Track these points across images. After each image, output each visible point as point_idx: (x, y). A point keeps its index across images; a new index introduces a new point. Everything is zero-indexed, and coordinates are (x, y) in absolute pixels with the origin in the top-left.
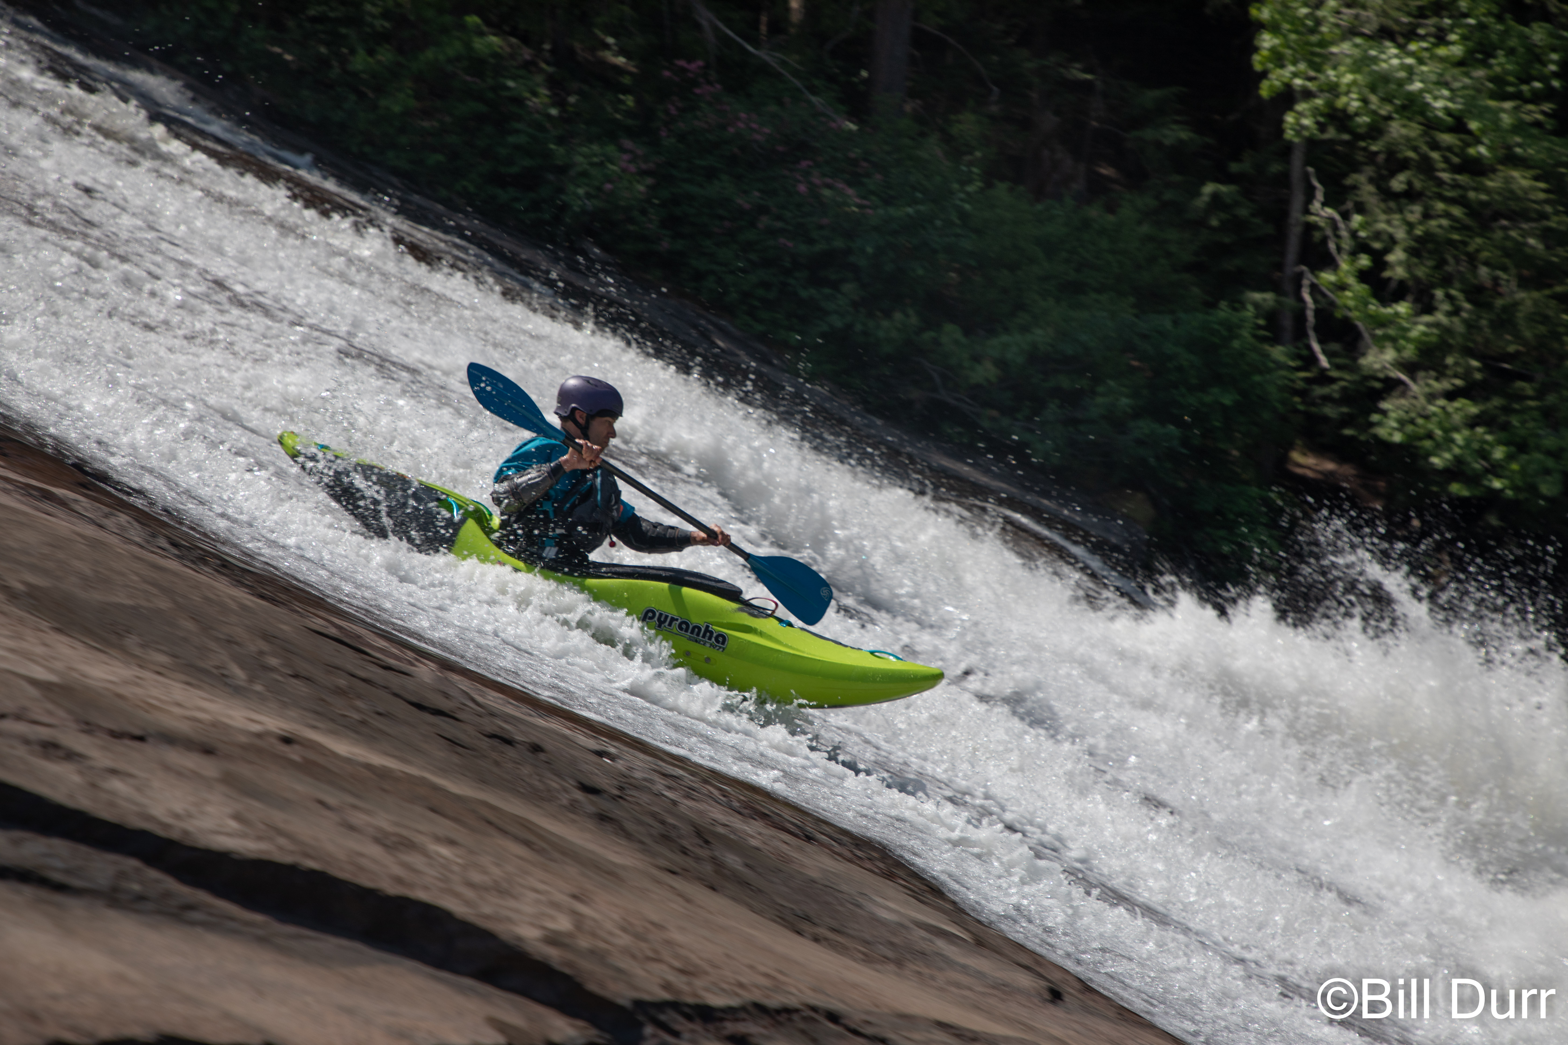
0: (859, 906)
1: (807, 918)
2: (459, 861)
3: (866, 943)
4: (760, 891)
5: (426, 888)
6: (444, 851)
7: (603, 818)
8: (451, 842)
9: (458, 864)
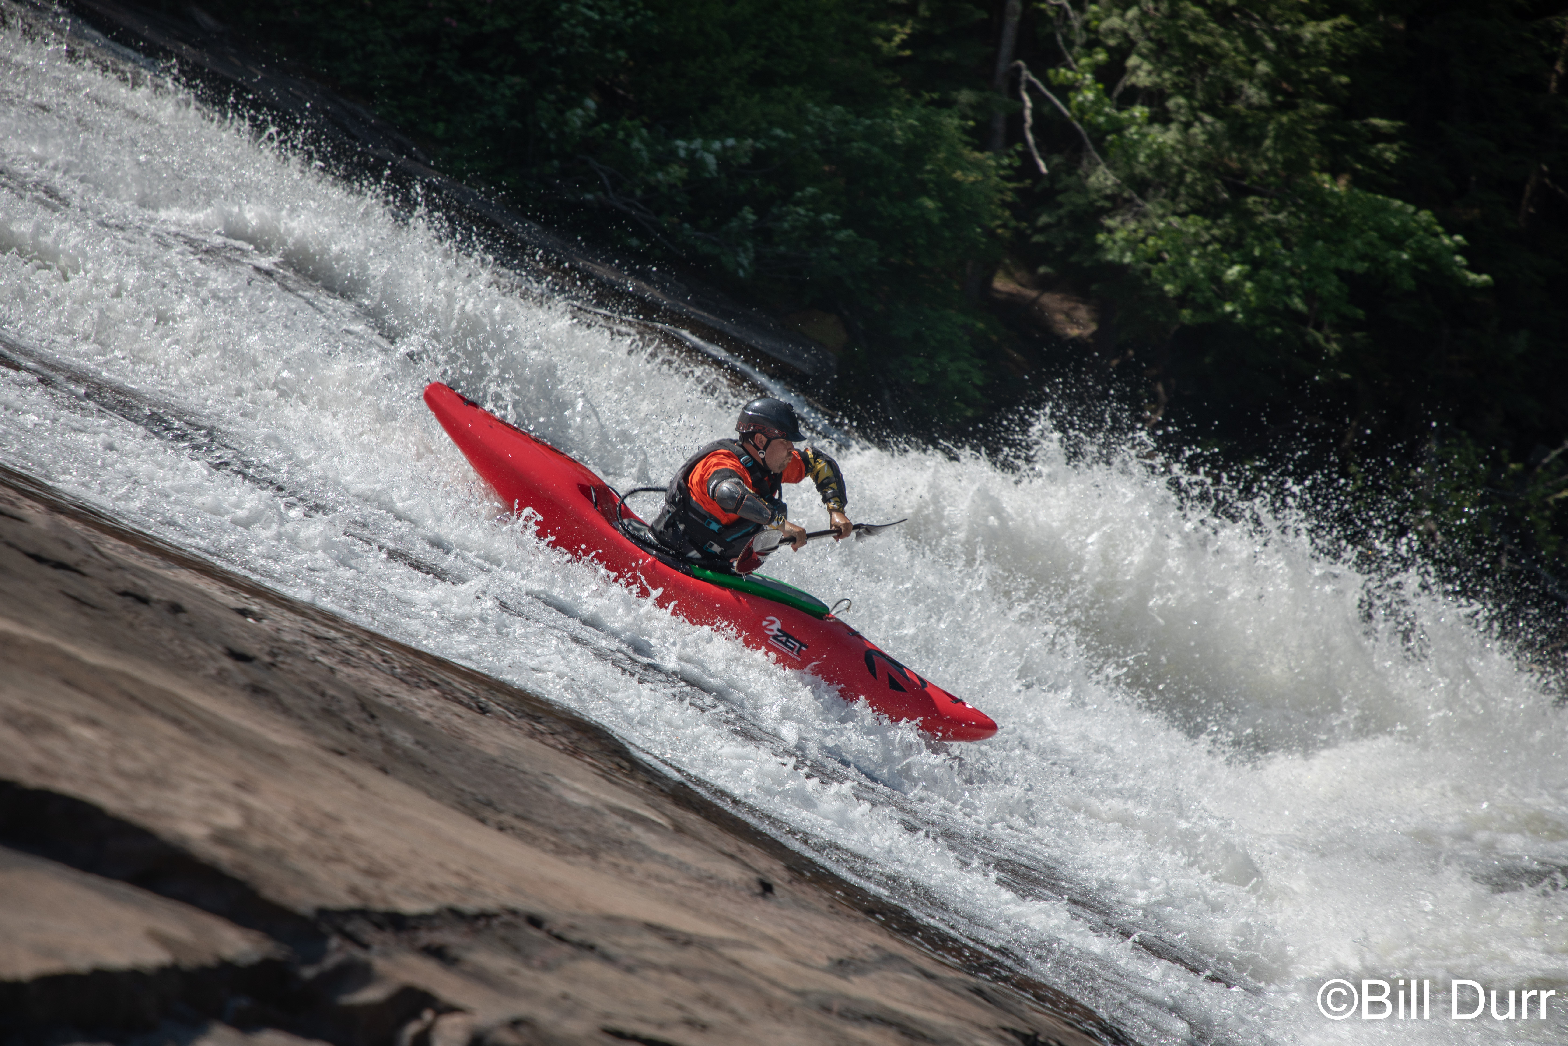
0: (546, 789)
1: (489, 804)
3: (556, 831)
4: (435, 772)
6: (86, 733)
7: (256, 690)
8: (94, 722)
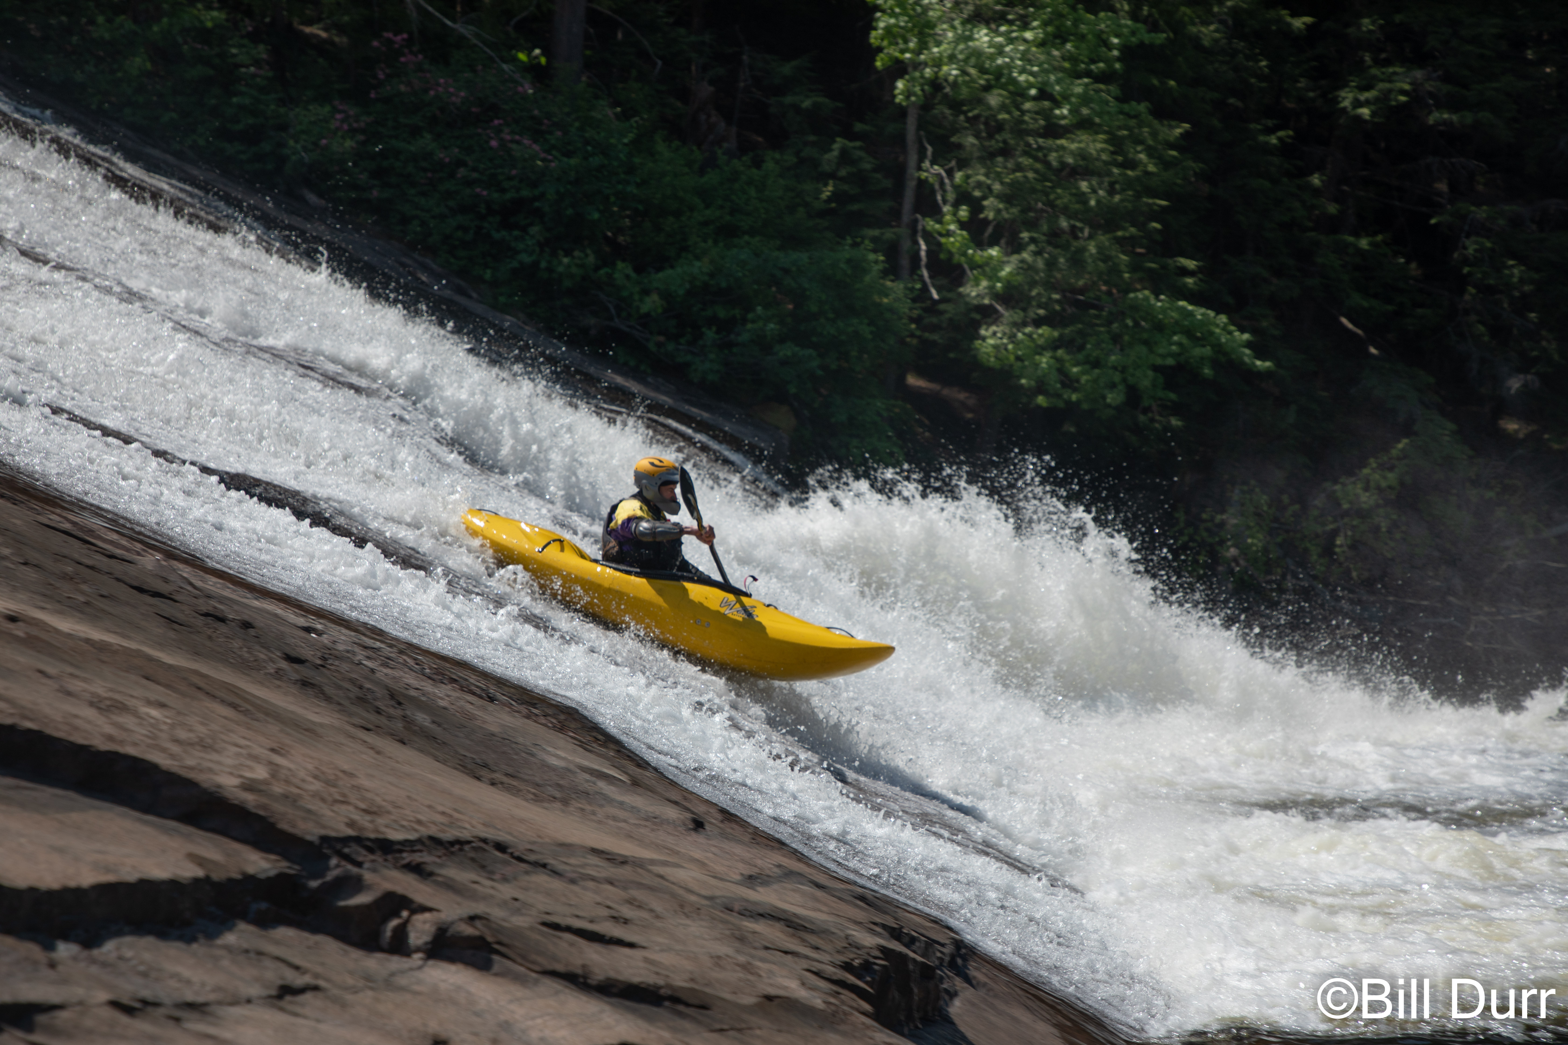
0: (532, 755)
1: (486, 765)
2: (169, 721)
3: (536, 785)
4: (444, 743)
5: (135, 744)
6: (154, 713)
7: (305, 684)
8: (162, 705)
9: (165, 723)
